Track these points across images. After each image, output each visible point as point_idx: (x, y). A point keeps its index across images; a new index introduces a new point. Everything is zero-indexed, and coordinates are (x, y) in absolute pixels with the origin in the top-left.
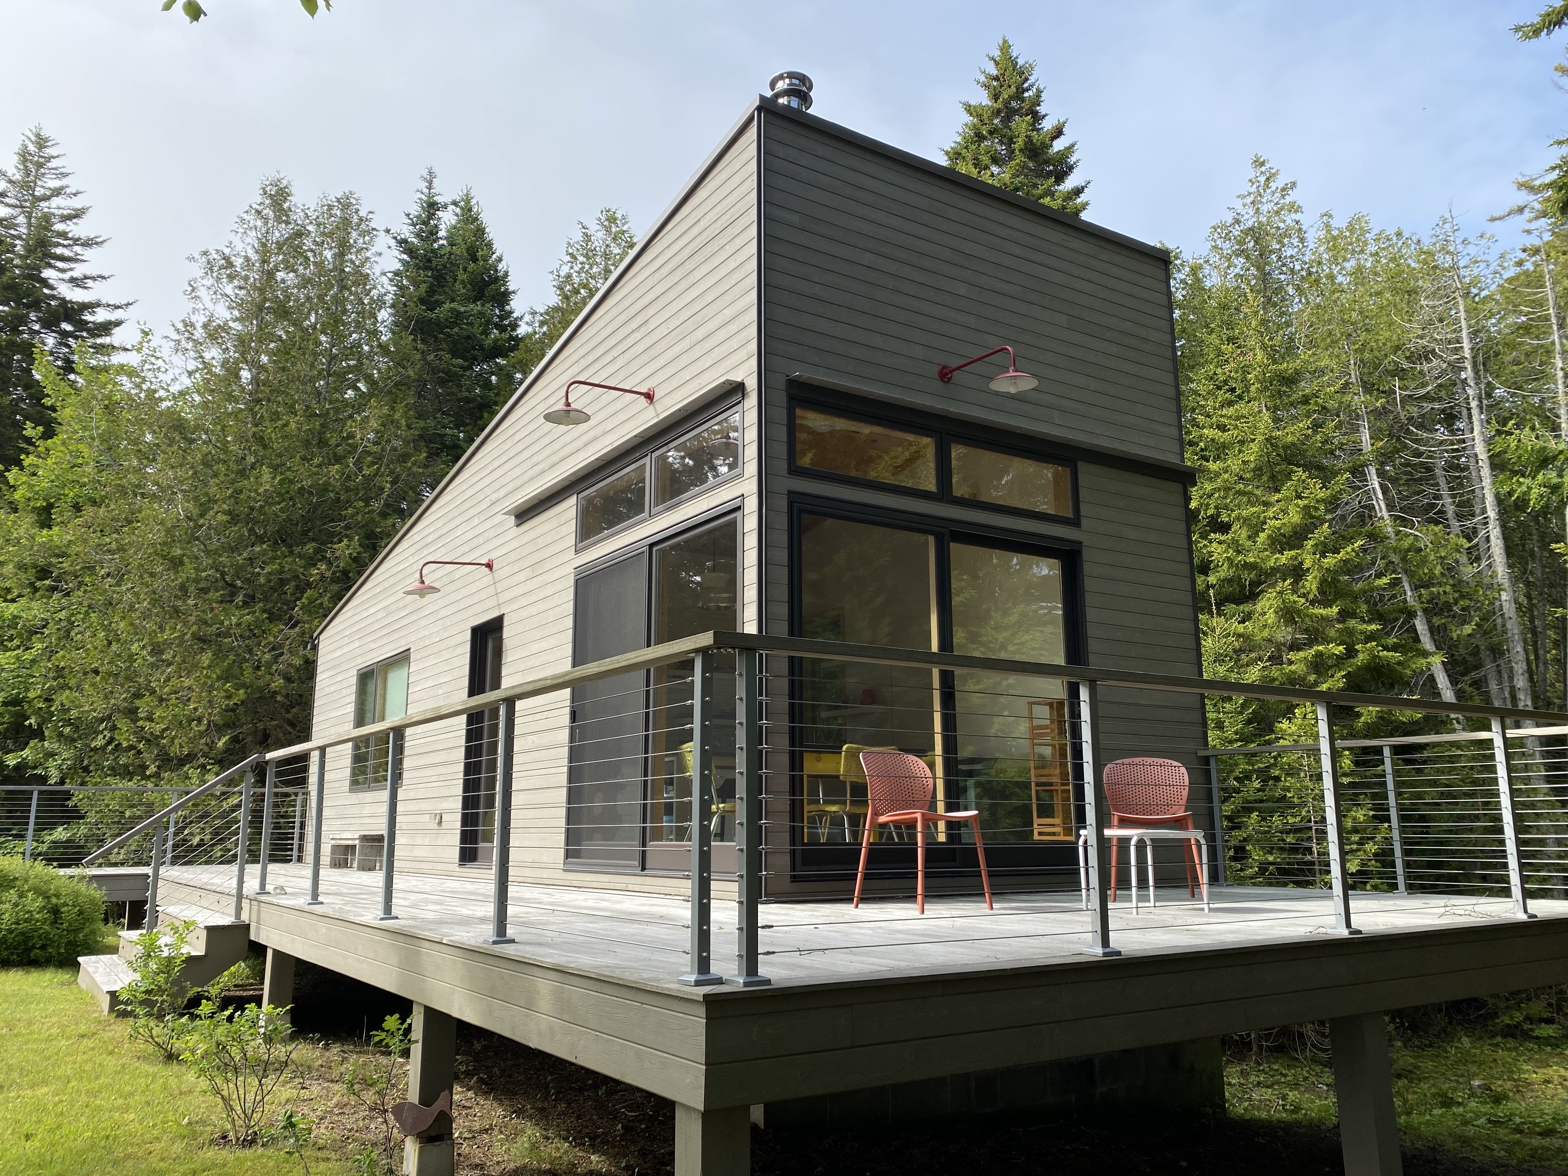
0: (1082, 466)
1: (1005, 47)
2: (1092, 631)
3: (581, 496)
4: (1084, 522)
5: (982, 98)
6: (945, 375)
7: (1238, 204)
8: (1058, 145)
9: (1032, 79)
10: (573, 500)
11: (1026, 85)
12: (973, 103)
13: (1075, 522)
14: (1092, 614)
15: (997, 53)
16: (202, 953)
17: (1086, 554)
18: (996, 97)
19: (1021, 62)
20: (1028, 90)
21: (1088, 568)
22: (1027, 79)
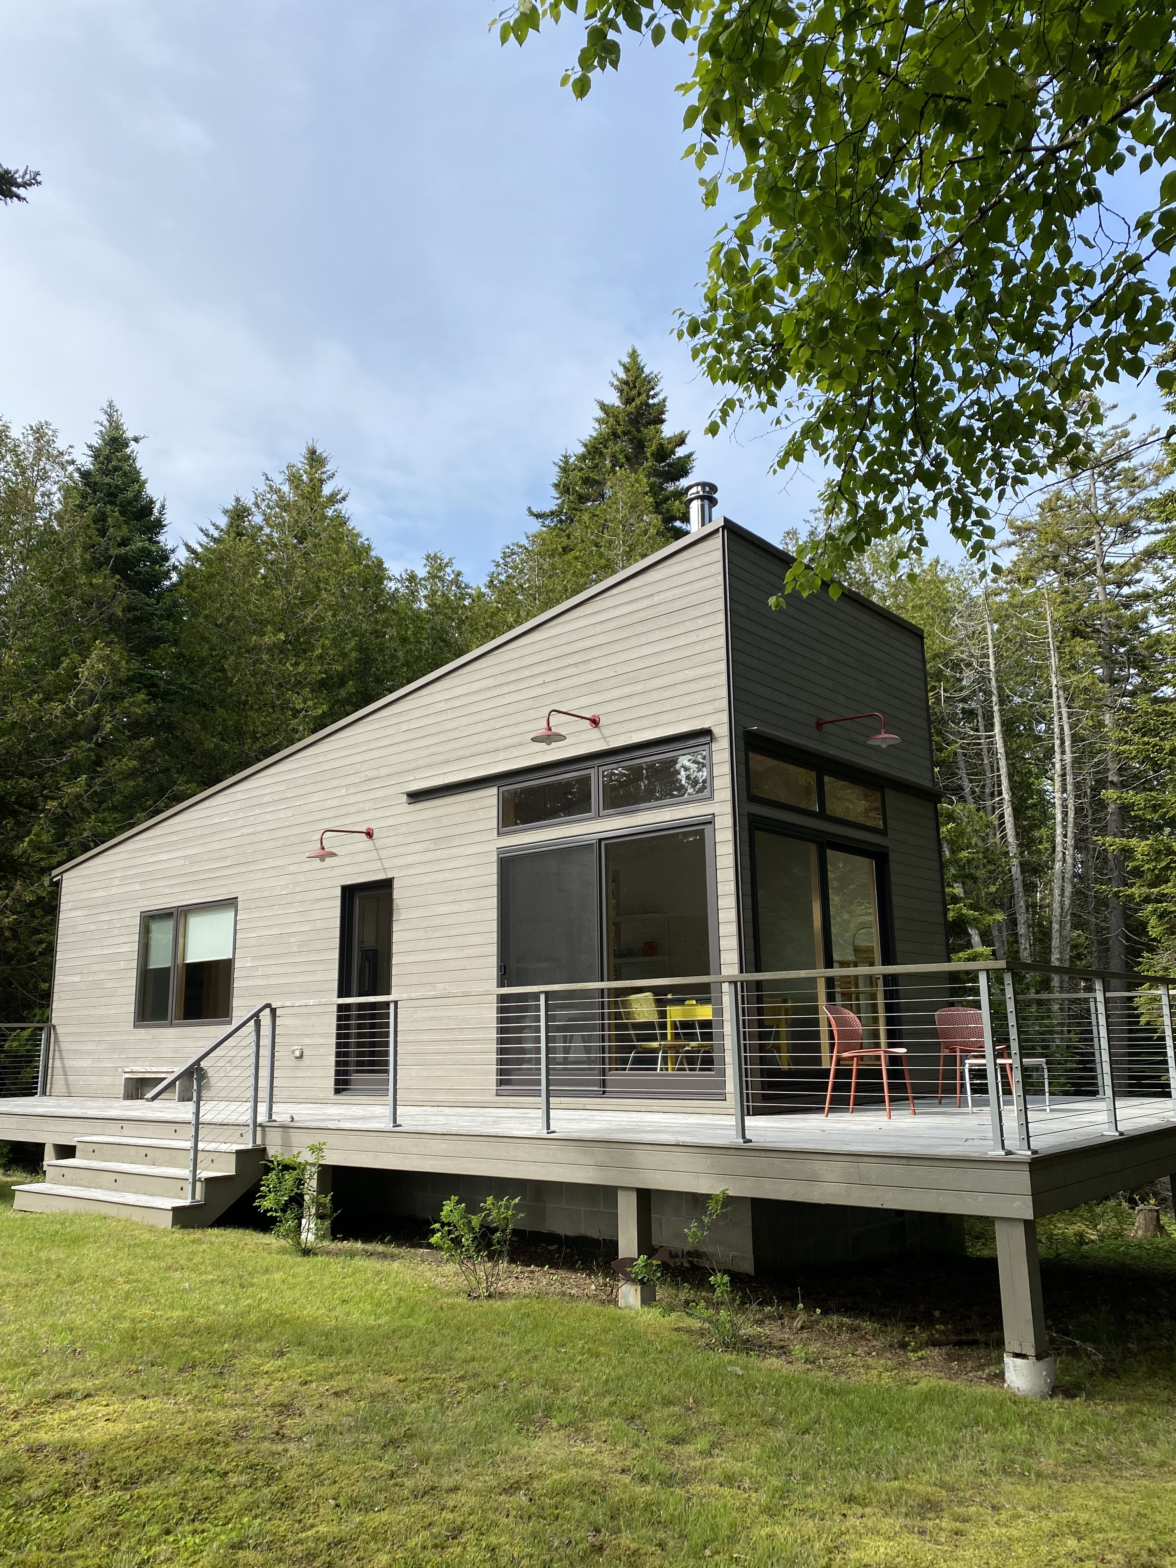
0: (887, 792)
1: (634, 355)
2: (896, 913)
3: (501, 789)
4: (889, 831)
5: (613, 399)
6: (819, 725)
7: (811, 517)
8: (681, 452)
9: (657, 389)
10: (494, 791)
11: (652, 393)
12: (606, 402)
13: (884, 833)
14: (896, 901)
15: (626, 360)
16: (232, 1172)
17: (892, 856)
18: (628, 401)
19: (647, 371)
20: (653, 397)
21: (893, 867)
22: (653, 389)
